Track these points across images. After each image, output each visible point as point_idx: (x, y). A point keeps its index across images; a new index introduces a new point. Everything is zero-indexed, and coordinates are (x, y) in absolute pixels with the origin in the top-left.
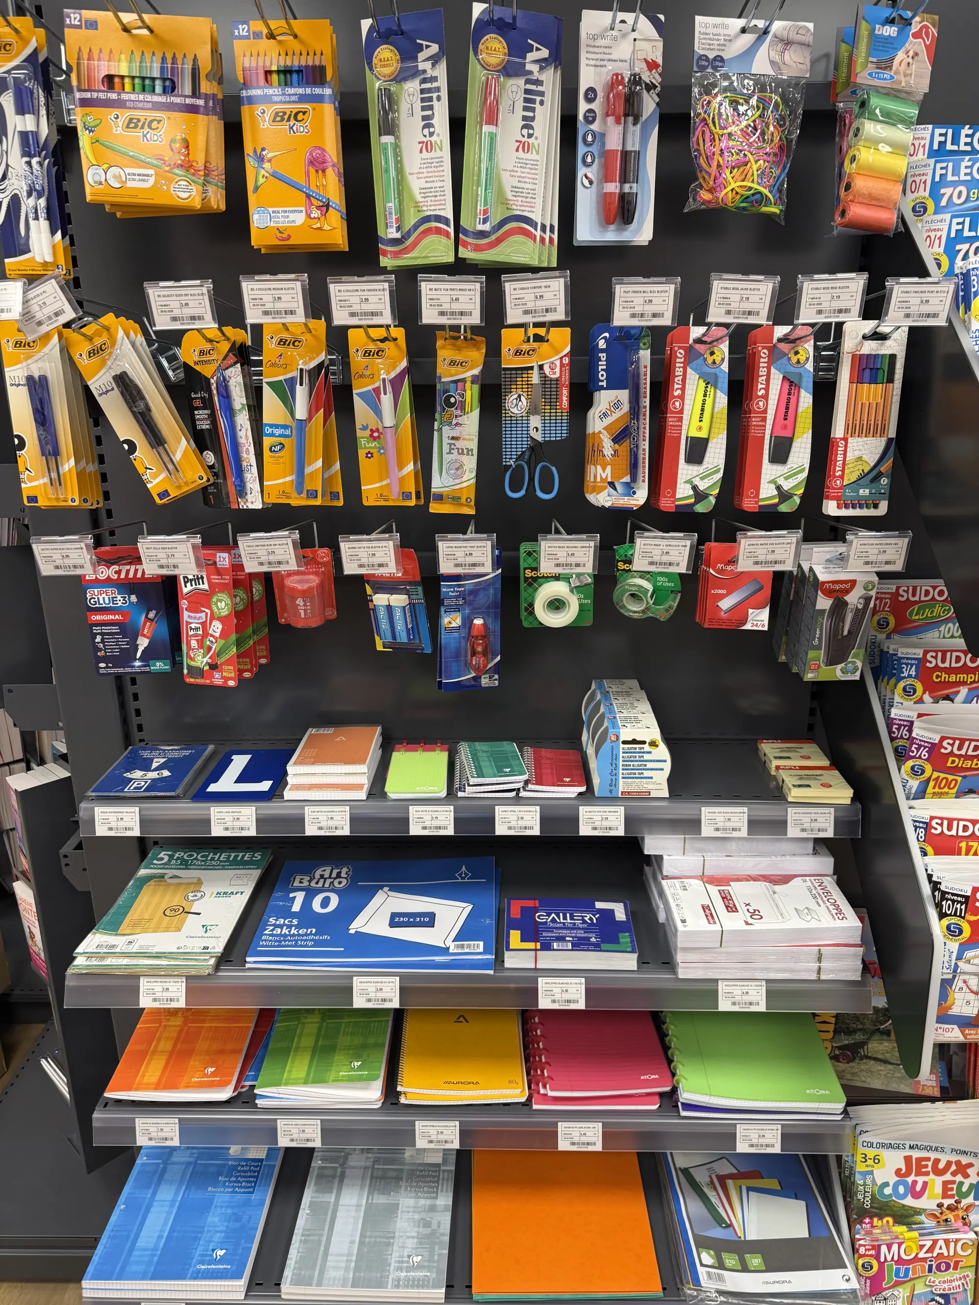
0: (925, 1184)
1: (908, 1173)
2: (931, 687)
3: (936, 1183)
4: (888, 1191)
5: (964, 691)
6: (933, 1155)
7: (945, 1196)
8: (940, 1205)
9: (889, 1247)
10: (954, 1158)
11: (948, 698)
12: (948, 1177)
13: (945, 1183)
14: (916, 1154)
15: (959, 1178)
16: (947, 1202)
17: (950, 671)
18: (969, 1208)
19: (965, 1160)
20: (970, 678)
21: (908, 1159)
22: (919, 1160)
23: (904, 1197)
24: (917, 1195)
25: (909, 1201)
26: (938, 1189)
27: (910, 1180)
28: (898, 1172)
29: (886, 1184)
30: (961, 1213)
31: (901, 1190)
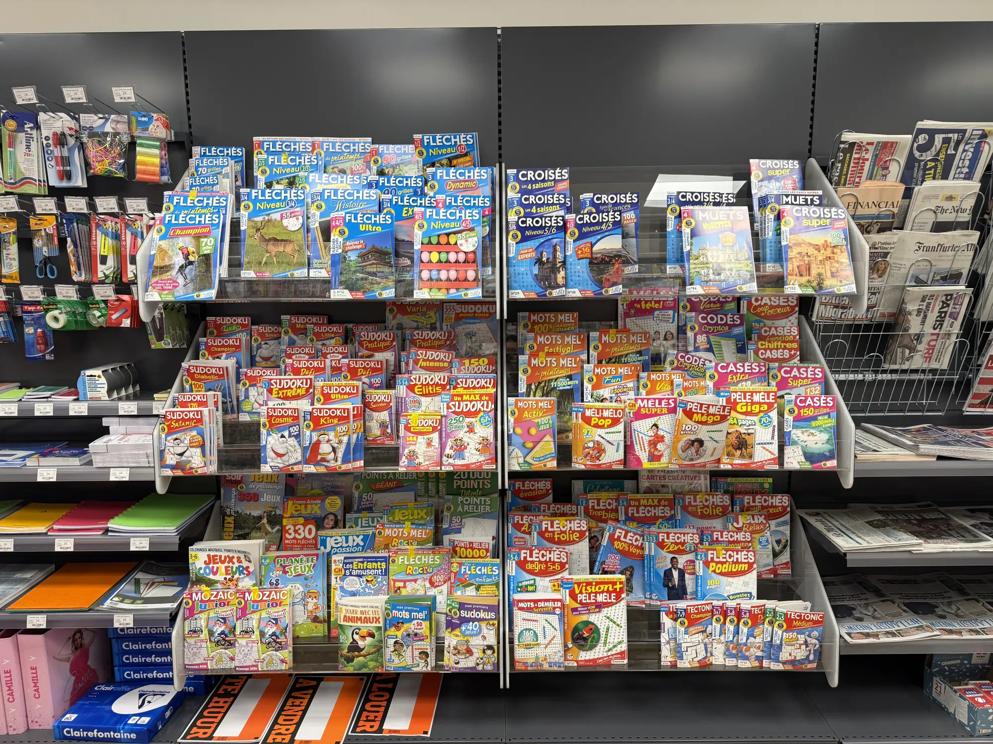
0: (218, 568)
1: (209, 563)
2: (211, 353)
3: (222, 567)
4: (202, 571)
5: (224, 355)
6: (218, 553)
7: (227, 574)
8: (225, 579)
9: (197, 594)
10: (227, 554)
11: (218, 358)
12: (226, 564)
13: (226, 567)
14: (212, 553)
15: (231, 564)
16: (228, 577)
17: (217, 346)
18: (238, 579)
19: (231, 555)
20: (226, 349)
21: (209, 556)
22: (214, 556)
23: (209, 574)
24: (215, 574)
25: (211, 577)
26: (223, 571)
27: (211, 566)
28: (205, 562)
29: (201, 568)
30: (235, 582)
31: (208, 571)
